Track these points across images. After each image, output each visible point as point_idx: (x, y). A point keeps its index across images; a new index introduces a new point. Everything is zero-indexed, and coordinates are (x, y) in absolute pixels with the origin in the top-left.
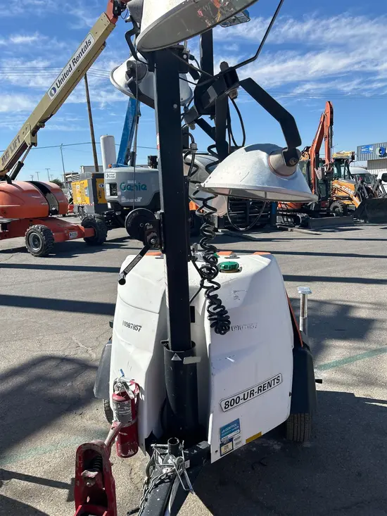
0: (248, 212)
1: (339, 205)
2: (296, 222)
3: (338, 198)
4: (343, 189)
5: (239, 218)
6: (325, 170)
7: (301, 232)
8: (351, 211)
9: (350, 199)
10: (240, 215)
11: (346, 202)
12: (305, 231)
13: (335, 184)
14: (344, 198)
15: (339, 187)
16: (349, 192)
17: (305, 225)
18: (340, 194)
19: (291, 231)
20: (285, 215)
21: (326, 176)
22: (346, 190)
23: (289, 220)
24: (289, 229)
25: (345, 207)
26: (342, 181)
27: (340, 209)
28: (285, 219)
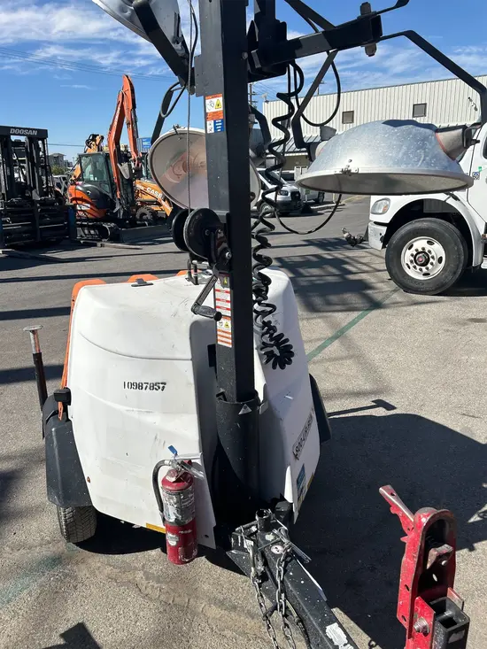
0: (37, 222)
1: (147, 212)
2: (103, 234)
3: (144, 203)
4: (148, 191)
5: (25, 232)
6: (133, 166)
7: (115, 247)
8: (161, 218)
9: (159, 204)
10: (26, 228)
11: (155, 208)
12: (120, 245)
13: (139, 185)
14: (151, 203)
15: (143, 188)
16: (156, 196)
17: (116, 238)
18: (146, 198)
19: (102, 246)
20: (85, 226)
21: (135, 174)
22: (152, 192)
23: (92, 232)
24: (99, 244)
25: (154, 213)
26: (145, 181)
27: (149, 216)
28: (86, 232)
